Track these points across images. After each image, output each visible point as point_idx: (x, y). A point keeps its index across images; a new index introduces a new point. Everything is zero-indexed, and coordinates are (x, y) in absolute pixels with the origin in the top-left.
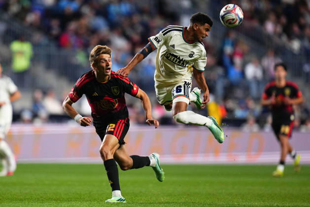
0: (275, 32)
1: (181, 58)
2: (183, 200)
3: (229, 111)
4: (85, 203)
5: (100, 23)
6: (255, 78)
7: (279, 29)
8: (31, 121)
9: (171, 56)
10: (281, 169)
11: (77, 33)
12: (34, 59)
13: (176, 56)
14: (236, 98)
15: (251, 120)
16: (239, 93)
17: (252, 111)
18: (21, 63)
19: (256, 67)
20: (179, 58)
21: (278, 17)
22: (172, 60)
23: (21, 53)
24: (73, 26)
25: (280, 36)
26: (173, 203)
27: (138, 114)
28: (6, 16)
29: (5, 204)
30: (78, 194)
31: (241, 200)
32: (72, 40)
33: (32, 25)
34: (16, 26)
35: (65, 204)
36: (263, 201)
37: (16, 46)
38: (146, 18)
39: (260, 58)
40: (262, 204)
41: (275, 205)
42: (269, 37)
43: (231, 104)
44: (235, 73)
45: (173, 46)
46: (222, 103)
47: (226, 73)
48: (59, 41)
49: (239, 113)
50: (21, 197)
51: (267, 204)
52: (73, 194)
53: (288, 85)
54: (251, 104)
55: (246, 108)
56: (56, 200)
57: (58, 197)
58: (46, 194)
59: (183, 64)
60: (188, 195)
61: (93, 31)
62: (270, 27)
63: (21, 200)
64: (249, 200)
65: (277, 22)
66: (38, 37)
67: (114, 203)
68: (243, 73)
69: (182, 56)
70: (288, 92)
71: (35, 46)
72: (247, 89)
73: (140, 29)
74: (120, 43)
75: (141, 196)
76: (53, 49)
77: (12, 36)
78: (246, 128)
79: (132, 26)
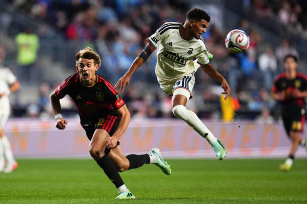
0: (289, 22)
1: (180, 55)
2: (195, 196)
3: (242, 103)
4: (94, 199)
5: (108, 14)
6: (269, 69)
7: (294, 18)
8: (37, 116)
9: (169, 54)
10: (289, 163)
11: (84, 25)
12: (40, 52)
13: (174, 54)
14: (250, 90)
15: (266, 112)
16: (253, 84)
17: (266, 103)
18: (27, 56)
19: (270, 57)
20: (178, 56)
21: (293, 6)
22: (170, 58)
23: (27, 46)
24: (80, 17)
25: (294, 25)
26: (186, 198)
27: (148, 107)
28: (11, 8)
29: (11, 201)
30: (86, 190)
31: (255, 195)
32: (80, 31)
33: (38, 17)
34: (22, 18)
35: (73, 201)
36: (278, 196)
37: (22, 39)
38: (156, 9)
39: (274, 48)
40: (277, 198)
41: (291, 199)
42: (283, 27)
43: (244, 96)
44: (248, 63)
45: (171, 44)
46: (235, 94)
47: (239, 64)
48: (66, 32)
49: (253, 105)
50: (28, 194)
51: (283, 199)
52: (82, 190)
53: (298, 77)
54: (265, 96)
55: (260, 100)
56: (64, 197)
57: (66, 194)
58: (54, 190)
59: (182, 61)
60: (201, 190)
61: (101, 22)
62: (284, 16)
63: (28, 197)
64: (264, 195)
65: (292, 11)
66: (45, 29)
67: (124, 199)
68: (257, 64)
69: (180, 53)
70: (298, 84)
71: (42, 38)
72: (261, 80)
73: (150, 19)
74: (129, 34)
75: (152, 192)
76: (60, 42)
77: (17, 28)
78: (260, 121)
79: (142, 17)
